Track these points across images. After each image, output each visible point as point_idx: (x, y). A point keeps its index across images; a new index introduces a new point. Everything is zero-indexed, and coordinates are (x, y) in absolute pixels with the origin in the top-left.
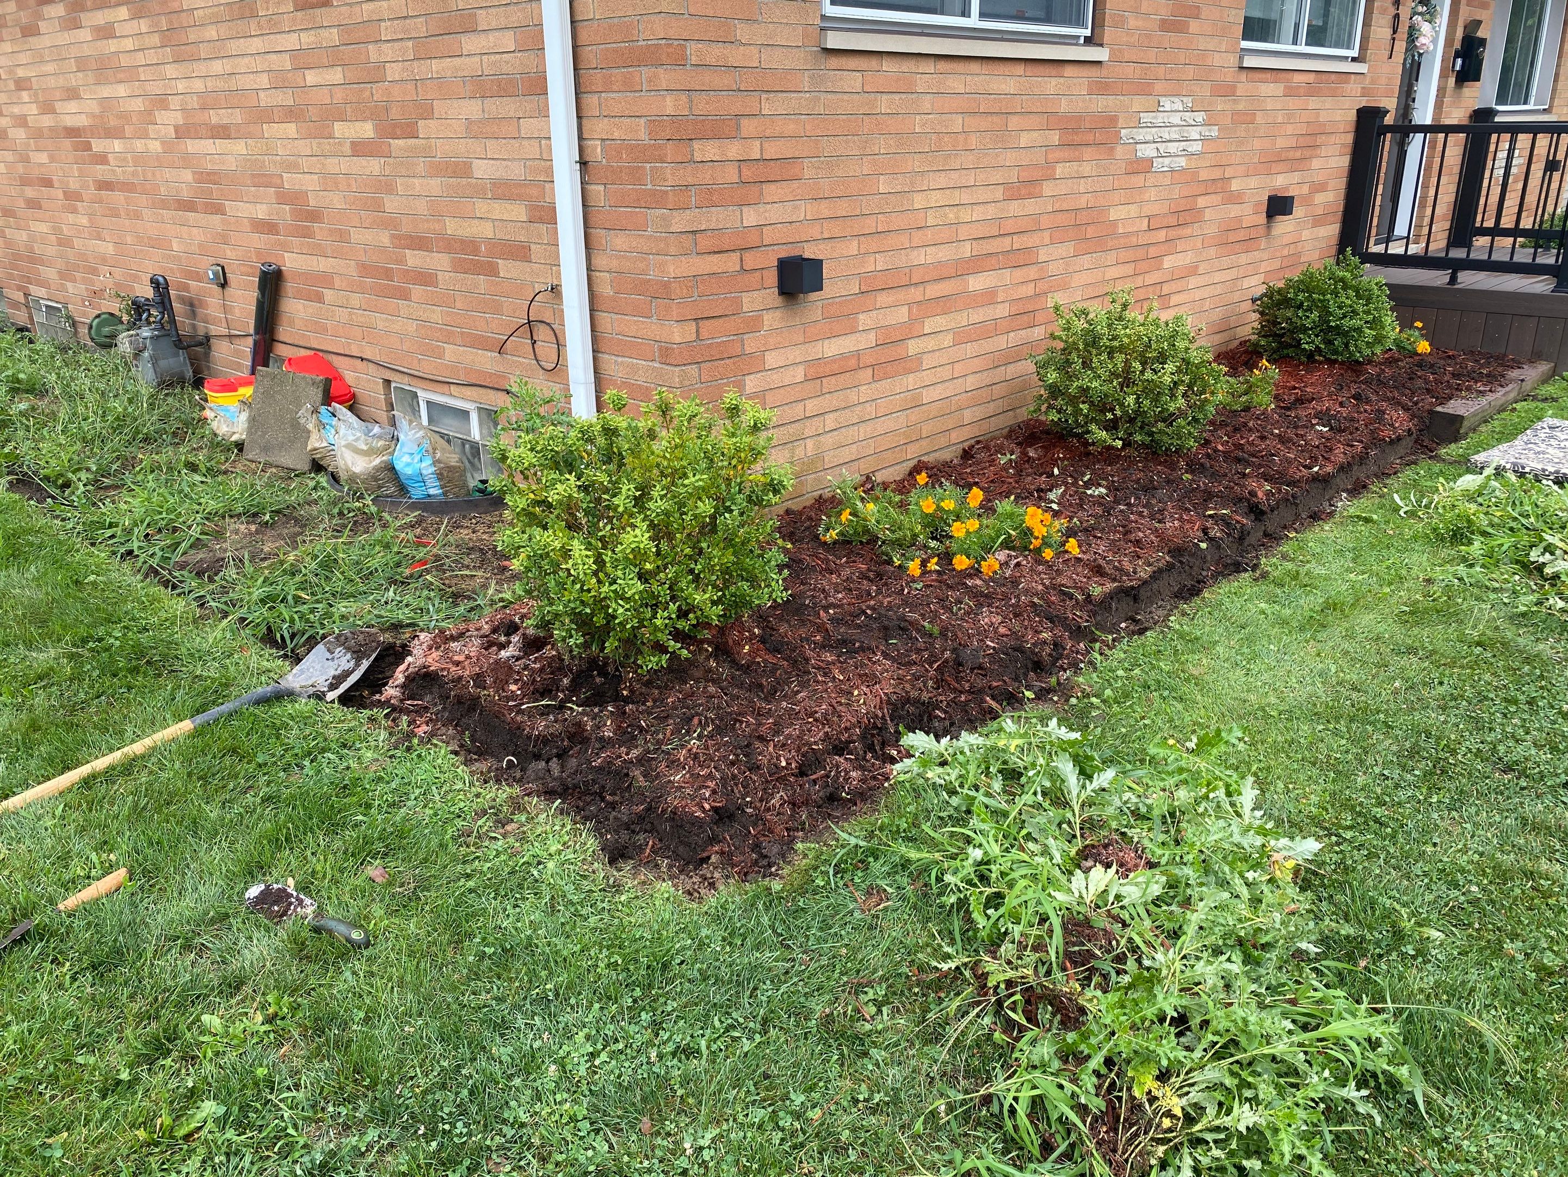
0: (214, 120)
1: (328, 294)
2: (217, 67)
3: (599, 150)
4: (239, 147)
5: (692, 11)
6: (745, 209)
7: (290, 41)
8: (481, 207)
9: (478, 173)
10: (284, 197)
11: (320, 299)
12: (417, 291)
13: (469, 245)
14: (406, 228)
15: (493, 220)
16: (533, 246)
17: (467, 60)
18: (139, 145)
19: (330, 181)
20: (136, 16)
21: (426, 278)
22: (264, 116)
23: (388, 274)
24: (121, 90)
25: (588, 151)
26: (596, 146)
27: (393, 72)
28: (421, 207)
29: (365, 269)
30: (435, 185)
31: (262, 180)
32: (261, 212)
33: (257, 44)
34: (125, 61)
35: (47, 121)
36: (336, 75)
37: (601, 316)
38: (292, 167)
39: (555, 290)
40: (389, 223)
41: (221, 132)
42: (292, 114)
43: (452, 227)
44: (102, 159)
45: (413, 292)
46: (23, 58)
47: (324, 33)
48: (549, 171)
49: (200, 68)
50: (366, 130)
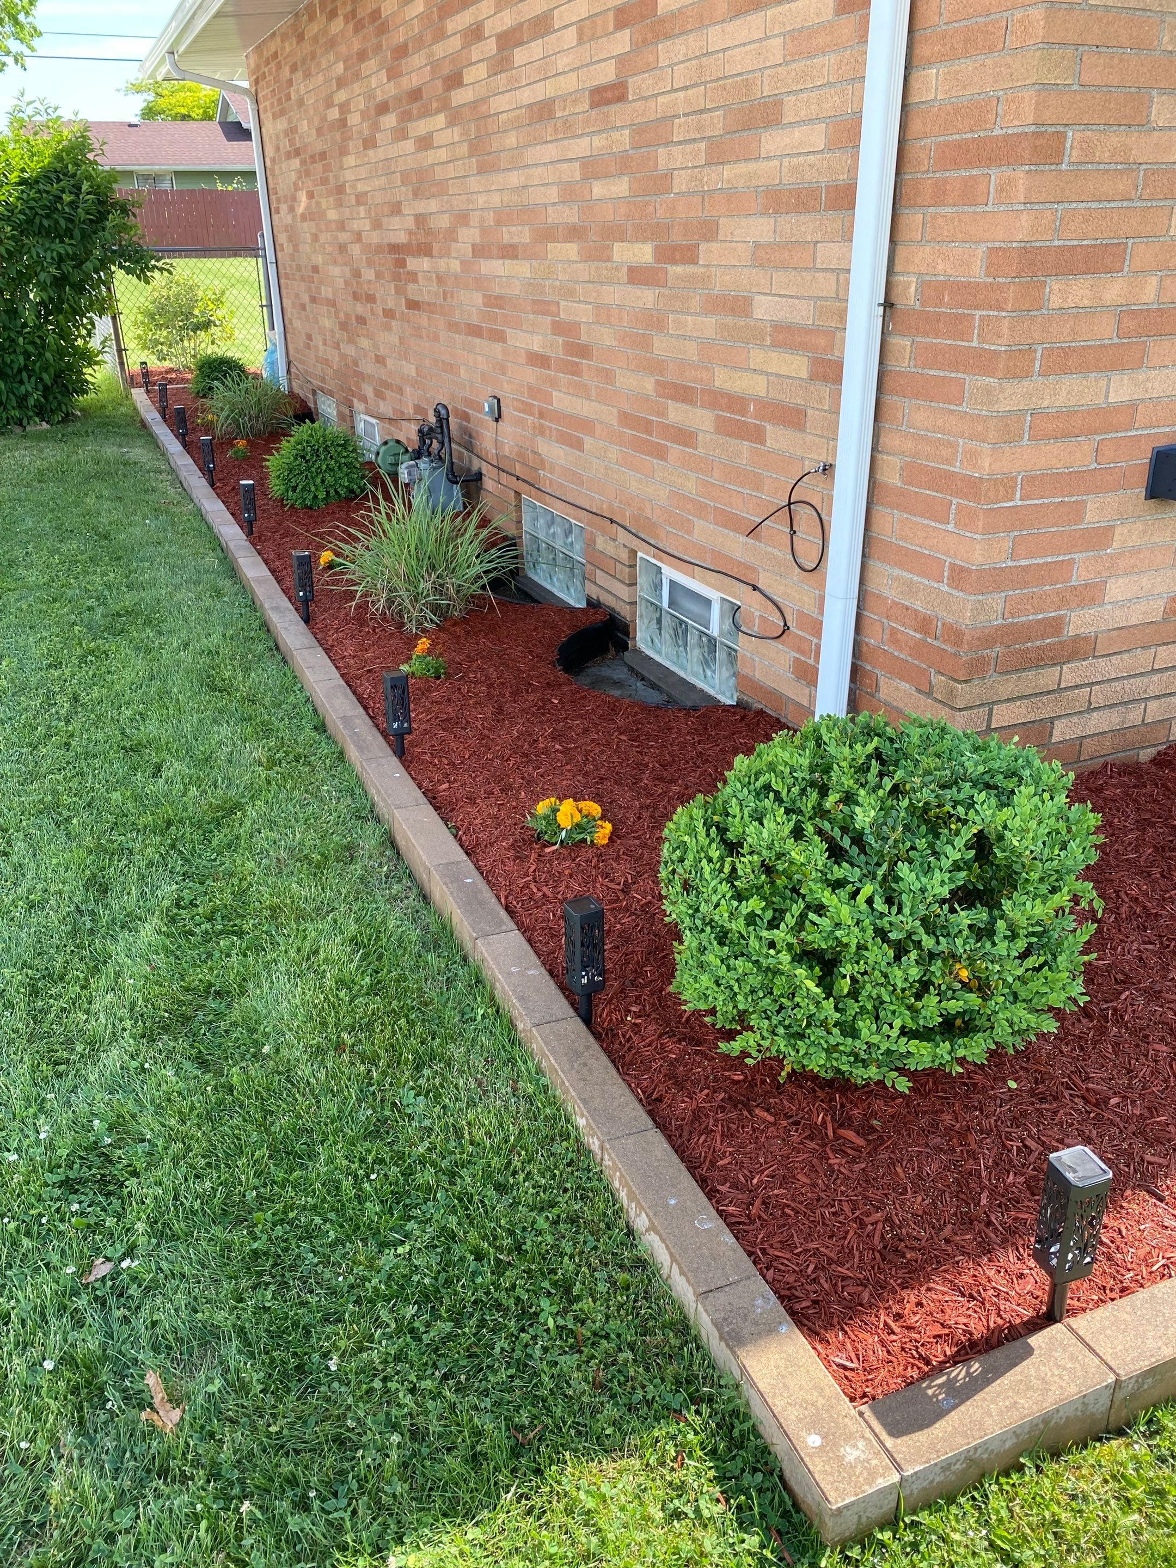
0: (506, 239)
1: (588, 442)
2: (514, 179)
3: (913, 289)
4: (523, 269)
5: (1085, 79)
6: (1116, 378)
7: (580, 147)
8: (757, 357)
9: (759, 313)
10: (559, 328)
11: (579, 445)
12: (675, 450)
13: (736, 402)
14: (670, 377)
15: (767, 374)
16: (810, 412)
17: (763, 165)
18: (442, 264)
19: (603, 313)
20: (451, 123)
21: (685, 437)
22: (547, 234)
23: (647, 426)
24: (433, 206)
25: (897, 291)
26: (909, 283)
27: (681, 182)
28: (691, 351)
29: (626, 418)
30: (708, 325)
31: (542, 307)
32: (536, 344)
33: (549, 152)
34: (439, 174)
35: (375, 238)
36: (621, 187)
37: (881, 511)
38: (569, 293)
39: (828, 469)
40: (655, 367)
41: (510, 252)
42: (574, 233)
43: (724, 380)
44: (413, 277)
45: (671, 451)
46: (363, 172)
47: (616, 135)
48: (842, 315)
49: (498, 180)
50: (644, 253)
